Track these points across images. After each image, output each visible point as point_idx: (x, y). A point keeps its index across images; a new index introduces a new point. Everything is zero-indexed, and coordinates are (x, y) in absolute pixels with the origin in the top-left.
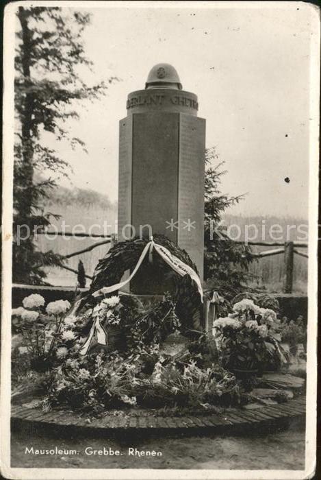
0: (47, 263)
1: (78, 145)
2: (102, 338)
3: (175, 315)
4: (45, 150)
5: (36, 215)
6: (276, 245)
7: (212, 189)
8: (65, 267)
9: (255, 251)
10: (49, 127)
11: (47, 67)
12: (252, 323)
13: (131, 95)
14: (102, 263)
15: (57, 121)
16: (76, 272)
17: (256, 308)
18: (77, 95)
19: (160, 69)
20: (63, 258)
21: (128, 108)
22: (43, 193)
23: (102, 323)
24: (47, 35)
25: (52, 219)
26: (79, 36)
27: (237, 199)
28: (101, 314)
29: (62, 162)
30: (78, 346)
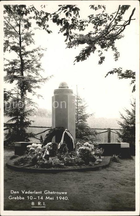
0: (30, 137)
1: (40, 97)
2: (48, 153)
3: (67, 147)
4: (29, 99)
5: (27, 121)
6: (105, 129)
7: (83, 112)
8: (36, 138)
9: (98, 131)
10: (30, 91)
11: (29, 71)
12: (88, 148)
13: (55, 90)
14: (47, 135)
15: (32, 89)
16: (39, 139)
17: (89, 144)
18: (39, 81)
19: (63, 83)
20: (35, 135)
21: (54, 93)
22: (29, 114)
23: (48, 149)
24: (29, 61)
25: (32, 122)
26: (40, 60)
27: (91, 115)
28: (47, 147)
29: (34, 103)
30: (42, 155)
